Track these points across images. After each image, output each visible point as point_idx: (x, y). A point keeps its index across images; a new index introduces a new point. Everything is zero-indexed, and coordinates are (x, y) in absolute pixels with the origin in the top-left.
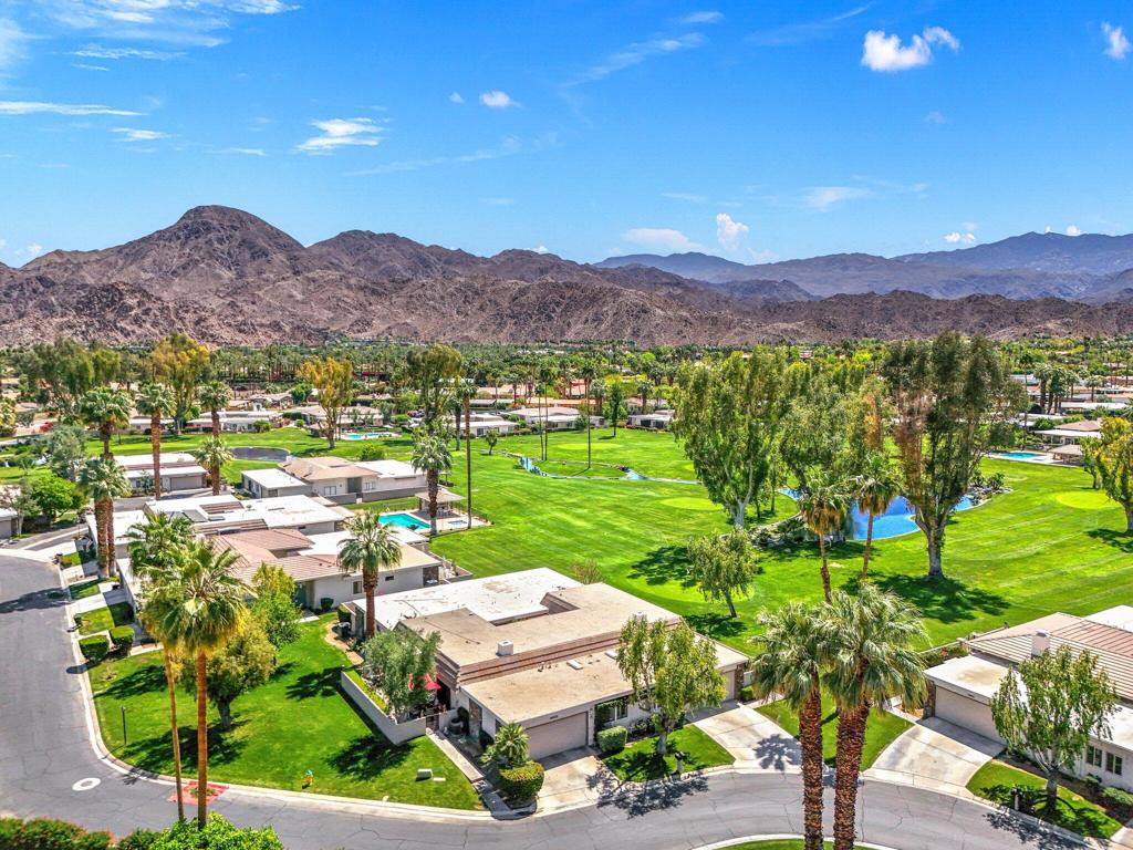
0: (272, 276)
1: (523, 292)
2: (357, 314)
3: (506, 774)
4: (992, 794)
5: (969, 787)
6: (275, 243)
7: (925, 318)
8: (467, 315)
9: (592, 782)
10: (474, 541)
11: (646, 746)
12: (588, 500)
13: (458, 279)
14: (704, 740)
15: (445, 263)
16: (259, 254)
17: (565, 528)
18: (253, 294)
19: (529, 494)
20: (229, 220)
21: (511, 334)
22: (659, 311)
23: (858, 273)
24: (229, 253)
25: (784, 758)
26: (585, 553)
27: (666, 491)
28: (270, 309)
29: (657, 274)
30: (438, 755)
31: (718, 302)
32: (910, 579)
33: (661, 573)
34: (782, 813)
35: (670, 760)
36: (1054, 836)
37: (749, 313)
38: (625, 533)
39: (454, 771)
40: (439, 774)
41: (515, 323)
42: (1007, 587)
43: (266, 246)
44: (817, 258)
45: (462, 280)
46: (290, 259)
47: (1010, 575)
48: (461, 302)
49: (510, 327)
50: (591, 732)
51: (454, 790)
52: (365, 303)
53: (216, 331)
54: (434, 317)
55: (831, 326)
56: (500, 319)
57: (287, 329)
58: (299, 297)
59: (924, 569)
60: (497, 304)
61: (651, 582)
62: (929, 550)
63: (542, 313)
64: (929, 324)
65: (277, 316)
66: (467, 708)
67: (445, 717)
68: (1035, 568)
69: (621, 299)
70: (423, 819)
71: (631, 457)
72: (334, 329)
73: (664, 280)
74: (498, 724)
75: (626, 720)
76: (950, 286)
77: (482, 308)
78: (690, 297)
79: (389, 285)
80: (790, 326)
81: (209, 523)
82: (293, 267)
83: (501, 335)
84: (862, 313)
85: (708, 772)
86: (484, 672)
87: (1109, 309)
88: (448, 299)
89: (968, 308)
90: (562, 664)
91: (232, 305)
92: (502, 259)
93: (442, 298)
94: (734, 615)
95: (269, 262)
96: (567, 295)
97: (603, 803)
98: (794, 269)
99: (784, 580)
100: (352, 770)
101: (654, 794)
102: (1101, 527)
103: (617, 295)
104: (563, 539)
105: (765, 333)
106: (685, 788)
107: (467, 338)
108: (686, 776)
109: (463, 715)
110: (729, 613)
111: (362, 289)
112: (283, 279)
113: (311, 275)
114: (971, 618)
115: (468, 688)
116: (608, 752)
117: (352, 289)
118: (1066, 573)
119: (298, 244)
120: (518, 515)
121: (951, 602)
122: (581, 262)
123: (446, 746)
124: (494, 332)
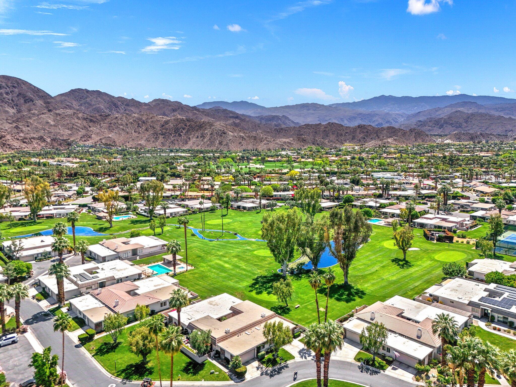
0: (36, 112)
1: (167, 122)
2: (83, 132)
3: (237, 370)
4: (359, 360)
5: (354, 359)
6: (37, 95)
7: (341, 135)
8: (139, 133)
9: (258, 368)
10: (191, 277)
11: (270, 356)
12: (227, 253)
13: (134, 115)
14: (286, 352)
15: (126, 105)
16: (28, 100)
17: (222, 269)
18: (27, 122)
19: (204, 251)
20: (11, 83)
21: (162, 143)
22: (230, 133)
23: (313, 112)
24: (12, 100)
25: (307, 355)
26: (233, 281)
27: (254, 246)
28: (37, 130)
29: (227, 112)
30: (214, 366)
31: (256, 127)
32: (338, 285)
33: (260, 289)
34: (309, 372)
35: (278, 359)
36: (373, 371)
37: (269, 132)
38: (244, 270)
39: (220, 371)
40: (216, 371)
41: (164, 138)
42: (366, 287)
43: (32, 96)
44: (296, 105)
45: (136, 115)
46: (45, 103)
47: (367, 282)
48: (136, 127)
49: (161, 139)
50: (256, 354)
51: (221, 376)
52: (87, 126)
53: (11, 142)
54: (123, 134)
55: (304, 141)
56: (156, 136)
57: (49, 140)
58: (52, 123)
59: (342, 280)
60: (154, 128)
61: (258, 293)
62: (344, 275)
63: (177, 133)
64: (343, 137)
65: (41, 133)
66: (220, 350)
67: (212, 353)
68: (375, 277)
69: (213, 127)
70: (216, 385)
71: (237, 227)
72: (72, 139)
73: (231, 115)
74: (232, 356)
75: (264, 349)
76: (351, 119)
77: (146, 130)
78: (243, 124)
79: (99, 118)
80: (287, 140)
81: (94, 280)
82: (47, 107)
83: (157, 143)
84: (316, 133)
85: (288, 362)
86: (223, 339)
87: (412, 131)
88: (129, 125)
89: (358, 131)
90: (243, 333)
91: (17, 127)
92: (154, 104)
93: (127, 124)
94: (287, 306)
95: (34, 104)
96: (188, 124)
97: (262, 374)
98: (287, 110)
99: (300, 289)
100: (190, 373)
101: (275, 370)
102: (396, 257)
103: (211, 125)
104: (223, 274)
105: (277, 143)
106: (283, 368)
107: (140, 144)
108: (283, 364)
109: (217, 352)
110: (286, 305)
111: (85, 119)
112: (43, 113)
113: (57, 112)
114: (354, 300)
115: (219, 344)
116: (261, 359)
117: (80, 119)
118: (384, 279)
119: (49, 95)
120: (203, 262)
121: (350, 294)
122: (191, 105)
123: (214, 362)
124: (153, 142)
